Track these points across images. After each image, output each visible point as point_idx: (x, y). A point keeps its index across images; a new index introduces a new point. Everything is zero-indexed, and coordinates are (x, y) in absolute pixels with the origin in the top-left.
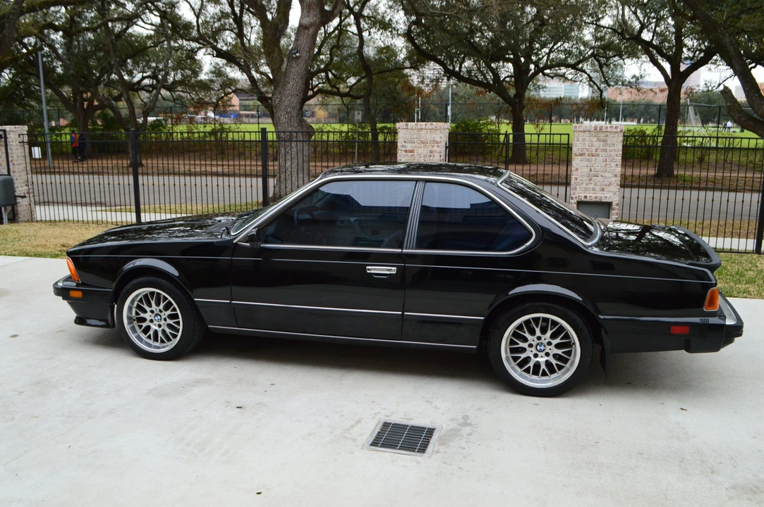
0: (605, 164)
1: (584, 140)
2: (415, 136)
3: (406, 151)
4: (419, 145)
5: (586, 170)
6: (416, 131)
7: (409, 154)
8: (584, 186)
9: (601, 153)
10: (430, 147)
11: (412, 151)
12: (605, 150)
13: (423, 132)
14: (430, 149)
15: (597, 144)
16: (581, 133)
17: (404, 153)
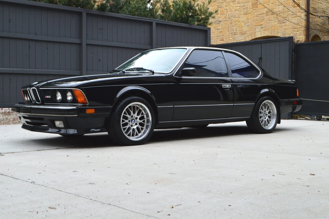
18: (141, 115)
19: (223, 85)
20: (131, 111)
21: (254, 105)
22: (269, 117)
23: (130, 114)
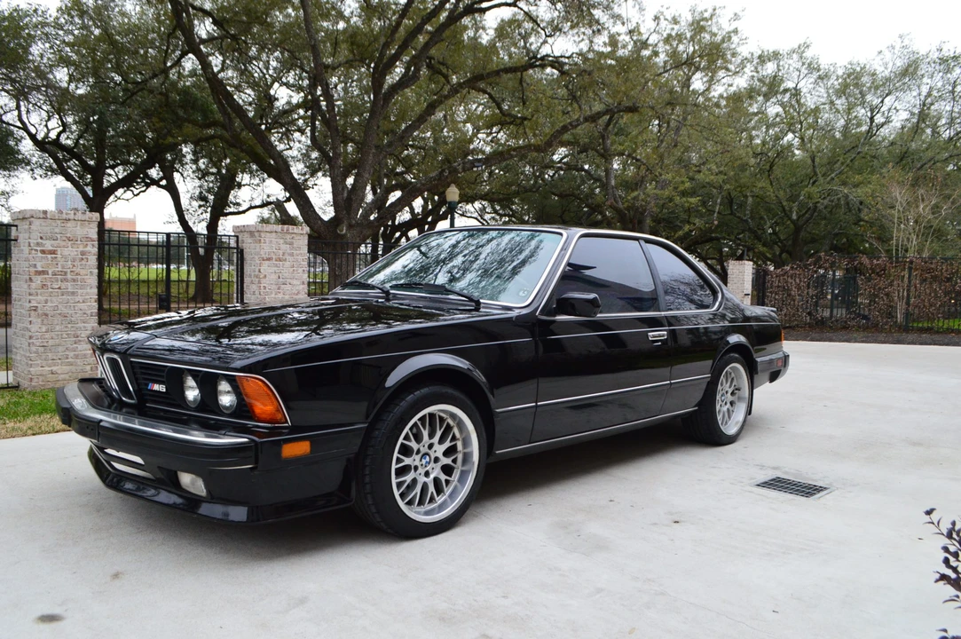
0: (292, 270)
1: (271, 241)
2: (57, 230)
3: (43, 252)
4: (63, 243)
5: (275, 277)
6: (59, 222)
7: (49, 256)
8: (273, 296)
9: (288, 258)
10: (81, 246)
11: (53, 252)
12: (292, 255)
13: (69, 224)
14: (81, 249)
15: (285, 247)
16: (268, 234)
17: (40, 254)
18: (451, 441)
19: (650, 334)
20: (425, 428)
21: (709, 379)
22: (732, 403)
23: (418, 438)
